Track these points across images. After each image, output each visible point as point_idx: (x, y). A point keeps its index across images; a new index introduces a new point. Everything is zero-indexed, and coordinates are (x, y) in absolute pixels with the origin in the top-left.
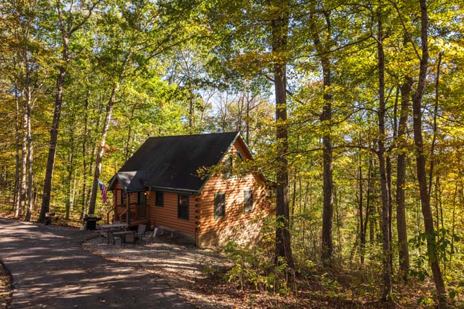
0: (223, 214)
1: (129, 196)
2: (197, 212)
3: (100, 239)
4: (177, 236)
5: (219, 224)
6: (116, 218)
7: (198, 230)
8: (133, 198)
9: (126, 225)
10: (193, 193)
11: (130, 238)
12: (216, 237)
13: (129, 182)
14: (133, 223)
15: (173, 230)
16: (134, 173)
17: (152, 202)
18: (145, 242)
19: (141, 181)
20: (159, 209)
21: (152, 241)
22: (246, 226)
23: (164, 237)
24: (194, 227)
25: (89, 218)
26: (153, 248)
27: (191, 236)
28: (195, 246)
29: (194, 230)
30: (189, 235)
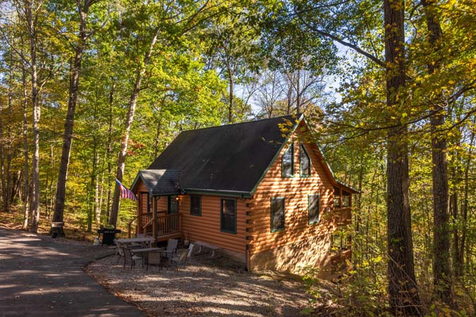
0: (281, 226)
1: (156, 201)
2: (248, 222)
3: (115, 259)
4: (219, 256)
5: (277, 240)
6: (140, 230)
7: (249, 248)
8: (162, 205)
9: (152, 239)
10: (243, 195)
11: (155, 259)
12: (273, 258)
13: (155, 183)
14: (161, 237)
15: (215, 247)
16: (161, 172)
17: (186, 210)
18: (176, 265)
19: (172, 182)
20: (195, 218)
21: (186, 263)
22: (310, 243)
23: (203, 256)
24: (244, 244)
25: (106, 230)
26: (188, 274)
27: (239, 256)
28: (246, 270)
29: (245, 248)
30: (238, 255)
